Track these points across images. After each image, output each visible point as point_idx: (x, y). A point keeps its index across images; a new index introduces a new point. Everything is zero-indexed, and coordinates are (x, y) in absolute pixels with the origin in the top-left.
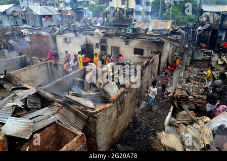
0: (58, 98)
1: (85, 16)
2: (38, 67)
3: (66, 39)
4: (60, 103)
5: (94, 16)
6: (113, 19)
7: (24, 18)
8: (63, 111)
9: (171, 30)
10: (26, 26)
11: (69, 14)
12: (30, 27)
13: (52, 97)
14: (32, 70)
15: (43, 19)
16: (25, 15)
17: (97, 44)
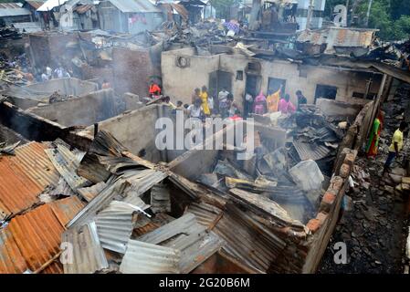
0: (209, 193)
1: (202, 16)
2: (141, 115)
3: (180, 59)
4: (217, 204)
5: (220, 16)
6: (256, 22)
7: (95, 17)
8: (226, 224)
9: (374, 48)
10: (98, 31)
11: (175, 12)
12: (106, 33)
13: (195, 189)
14: (132, 120)
15: (130, 20)
16: (97, 13)
17: (240, 72)
